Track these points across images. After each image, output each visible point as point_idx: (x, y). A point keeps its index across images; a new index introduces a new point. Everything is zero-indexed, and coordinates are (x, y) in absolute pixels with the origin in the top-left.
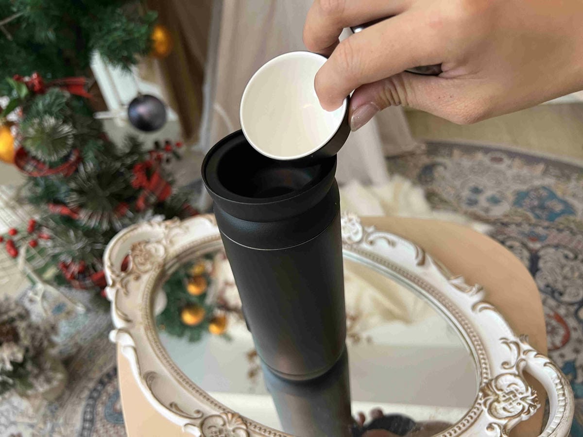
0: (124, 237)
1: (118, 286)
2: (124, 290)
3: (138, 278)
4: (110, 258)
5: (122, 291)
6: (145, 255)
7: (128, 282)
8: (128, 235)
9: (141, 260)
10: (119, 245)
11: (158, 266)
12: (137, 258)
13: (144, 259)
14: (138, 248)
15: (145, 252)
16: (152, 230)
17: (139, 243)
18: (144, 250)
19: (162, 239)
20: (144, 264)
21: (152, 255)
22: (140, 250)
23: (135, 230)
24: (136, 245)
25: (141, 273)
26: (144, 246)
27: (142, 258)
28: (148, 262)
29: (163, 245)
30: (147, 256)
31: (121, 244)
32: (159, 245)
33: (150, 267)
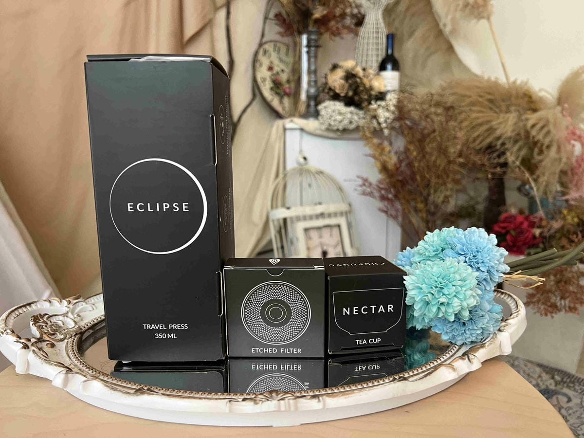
1: (33, 348)
2: (42, 353)
3: (53, 345)
4: (7, 326)
5: (40, 353)
6: (51, 327)
7: (43, 347)
9: (48, 331)
10: (13, 318)
11: (75, 333)
12: (42, 328)
13: (51, 330)
14: (40, 320)
15: (50, 323)
16: (51, 306)
17: (40, 315)
18: (49, 322)
19: (67, 313)
20: (54, 334)
21: (60, 327)
22: (43, 322)
23: (28, 307)
24: (37, 316)
25: (53, 342)
26: (48, 318)
27: (49, 329)
28: (57, 332)
29: (71, 318)
30: (54, 328)
31: (15, 317)
32: (66, 318)
33: (62, 337)
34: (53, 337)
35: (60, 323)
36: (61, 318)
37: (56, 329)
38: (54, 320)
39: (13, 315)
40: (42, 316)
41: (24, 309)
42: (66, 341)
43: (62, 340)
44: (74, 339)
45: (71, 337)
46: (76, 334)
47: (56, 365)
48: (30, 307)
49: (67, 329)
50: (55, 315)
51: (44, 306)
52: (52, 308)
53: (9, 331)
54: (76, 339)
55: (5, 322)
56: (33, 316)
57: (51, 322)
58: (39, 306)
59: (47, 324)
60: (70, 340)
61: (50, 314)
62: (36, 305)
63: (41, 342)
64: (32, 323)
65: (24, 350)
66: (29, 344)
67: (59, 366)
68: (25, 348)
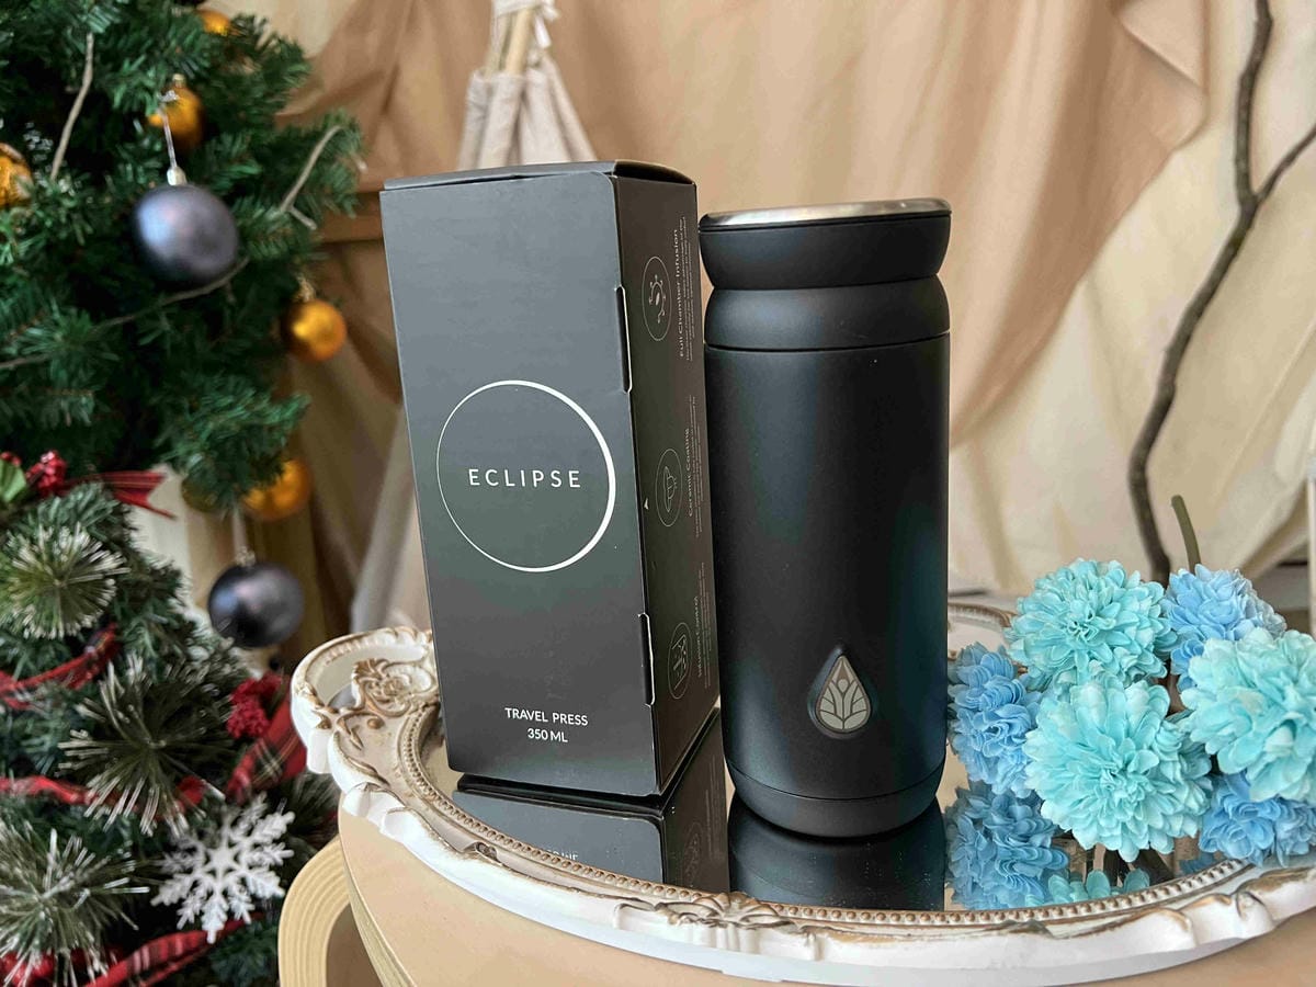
0: (334, 653)
1: (338, 728)
2: (352, 738)
3: (379, 725)
4: (307, 679)
5: (349, 740)
6: (386, 686)
7: (358, 727)
8: (341, 649)
9: (380, 693)
10: (324, 663)
11: (424, 704)
12: (371, 687)
13: (385, 692)
14: (369, 671)
15: (386, 679)
16: (398, 642)
17: (372, 661)
18: (384, 676)
19: (423, 659)
20: (388, 701)
21: (402, 688)
22: (374, 676)
23: (356, 642)
24: (366, 663)
25: (382, 717)
26: (383, 669)
27: (382, 691)
28: (395, 698)
29: (427, 671)
30: (392, 688)
31: (328, 662)
32: (417, 669)
33: (402, 707)
34: (384, 707)
35: (406, 679)
36: (409, 669)
37: (397, 690)
38: (394, 672)
39: (327, 657)
40: (374, 664)
41: (349, 646)
42: (406, 716)
43: (399, 715)
44: (420, 715)
45: (417, 710)
46: (426, 706)
47: (358, 769)
48: (360, 642)
49: (415, 692)
50: (399, 663)
51: (387, 643)
52: (400, 646)
53: (307, 690)
54: (424, 714)
55: (308, 670)
56: (359, 663)
57: (388, 676)
58: (377, 642)
59: (380, 679)
60: (414, 716)
61: (391, 661)
62: (372, 640)
63: (358, 715)
64: (354, 675)
65: (320, 730)
66: (334, 718)
67: (364, 772)
68: (323, 727)
